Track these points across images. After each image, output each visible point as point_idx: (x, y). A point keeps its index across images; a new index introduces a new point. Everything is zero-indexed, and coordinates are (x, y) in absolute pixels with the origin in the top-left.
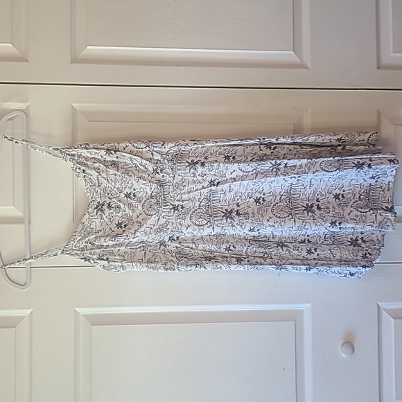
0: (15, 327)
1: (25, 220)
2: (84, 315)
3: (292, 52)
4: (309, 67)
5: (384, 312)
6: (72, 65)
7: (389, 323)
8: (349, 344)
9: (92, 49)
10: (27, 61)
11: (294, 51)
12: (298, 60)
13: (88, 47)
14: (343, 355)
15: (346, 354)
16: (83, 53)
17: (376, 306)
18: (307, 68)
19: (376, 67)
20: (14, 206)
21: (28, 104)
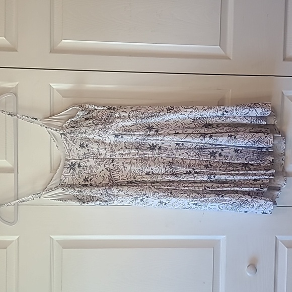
0: (6, 248)
1: (14, 170)
2: (57, 241)
3: (219, 47)
4: (231, 58)
5: (280, 242)
6: (51, 54)
7: (284, 251)
8: (253, 266)
9: (66, 43)
10: (16, 51)
11: (220, 46)
12: (223, 53)
13: (63, 41)
14: (248, 274)
15: (250, 273)
16: (59, 45)
17: (275, 238)
18: (230, 59)
19: (282, 59)
20: (6, 159)
21: (17, 83)
